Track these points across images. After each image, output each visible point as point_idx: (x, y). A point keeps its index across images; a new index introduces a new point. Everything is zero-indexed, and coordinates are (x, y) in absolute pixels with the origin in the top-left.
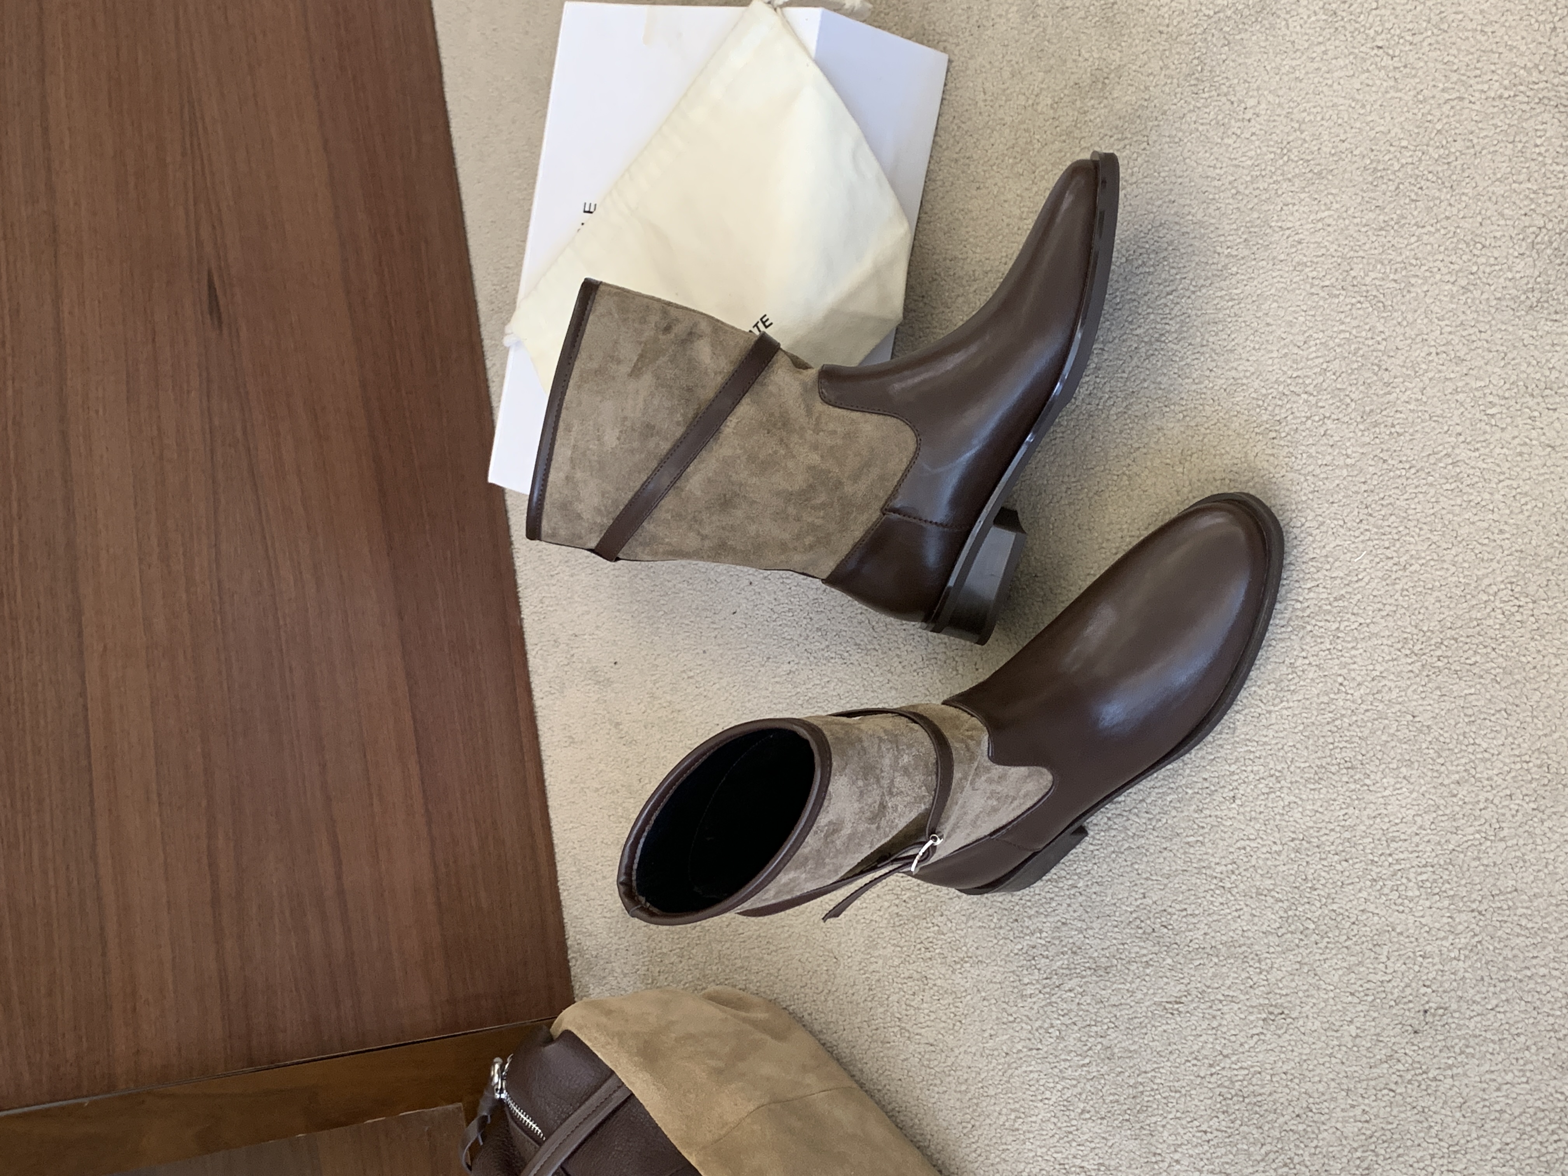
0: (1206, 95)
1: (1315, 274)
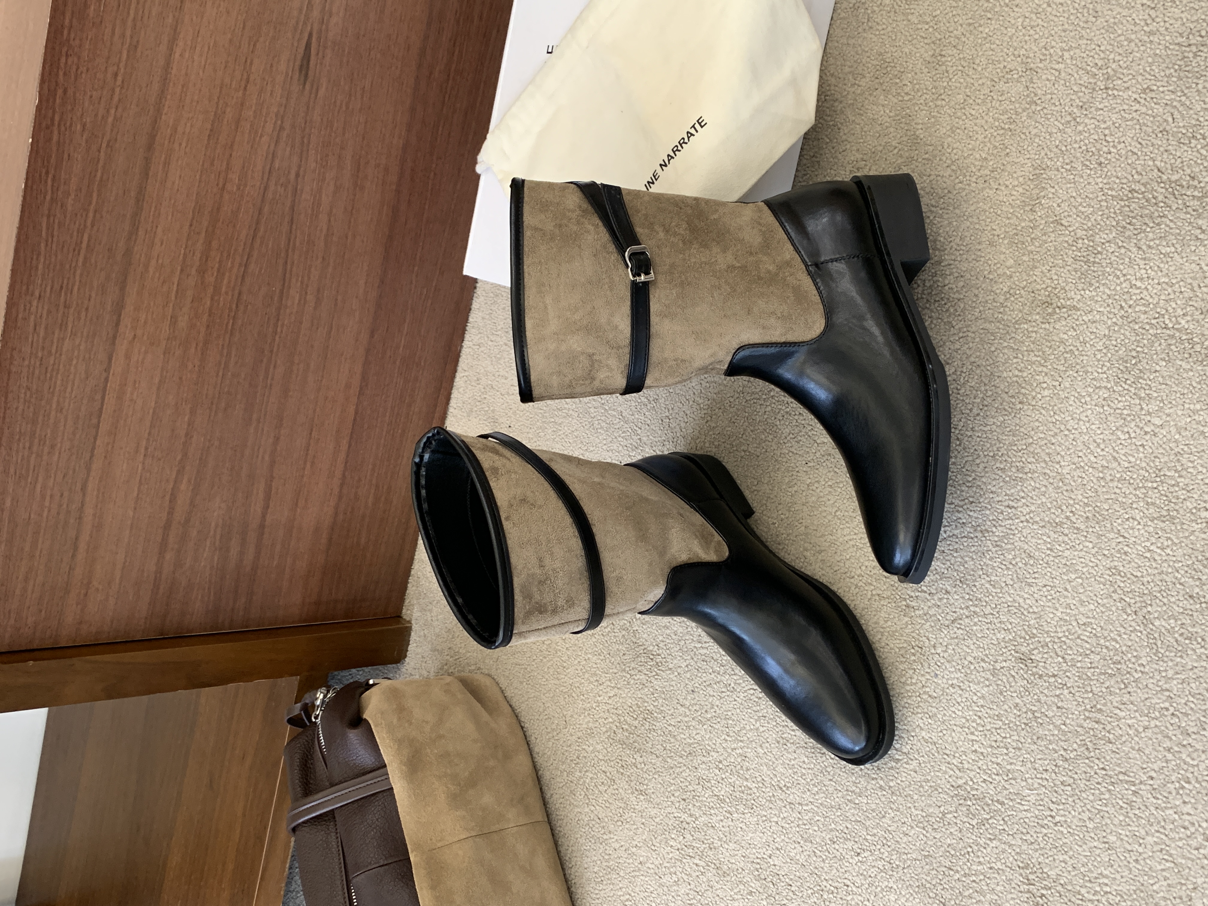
0: (1126, 387)
1: (1122, 585)
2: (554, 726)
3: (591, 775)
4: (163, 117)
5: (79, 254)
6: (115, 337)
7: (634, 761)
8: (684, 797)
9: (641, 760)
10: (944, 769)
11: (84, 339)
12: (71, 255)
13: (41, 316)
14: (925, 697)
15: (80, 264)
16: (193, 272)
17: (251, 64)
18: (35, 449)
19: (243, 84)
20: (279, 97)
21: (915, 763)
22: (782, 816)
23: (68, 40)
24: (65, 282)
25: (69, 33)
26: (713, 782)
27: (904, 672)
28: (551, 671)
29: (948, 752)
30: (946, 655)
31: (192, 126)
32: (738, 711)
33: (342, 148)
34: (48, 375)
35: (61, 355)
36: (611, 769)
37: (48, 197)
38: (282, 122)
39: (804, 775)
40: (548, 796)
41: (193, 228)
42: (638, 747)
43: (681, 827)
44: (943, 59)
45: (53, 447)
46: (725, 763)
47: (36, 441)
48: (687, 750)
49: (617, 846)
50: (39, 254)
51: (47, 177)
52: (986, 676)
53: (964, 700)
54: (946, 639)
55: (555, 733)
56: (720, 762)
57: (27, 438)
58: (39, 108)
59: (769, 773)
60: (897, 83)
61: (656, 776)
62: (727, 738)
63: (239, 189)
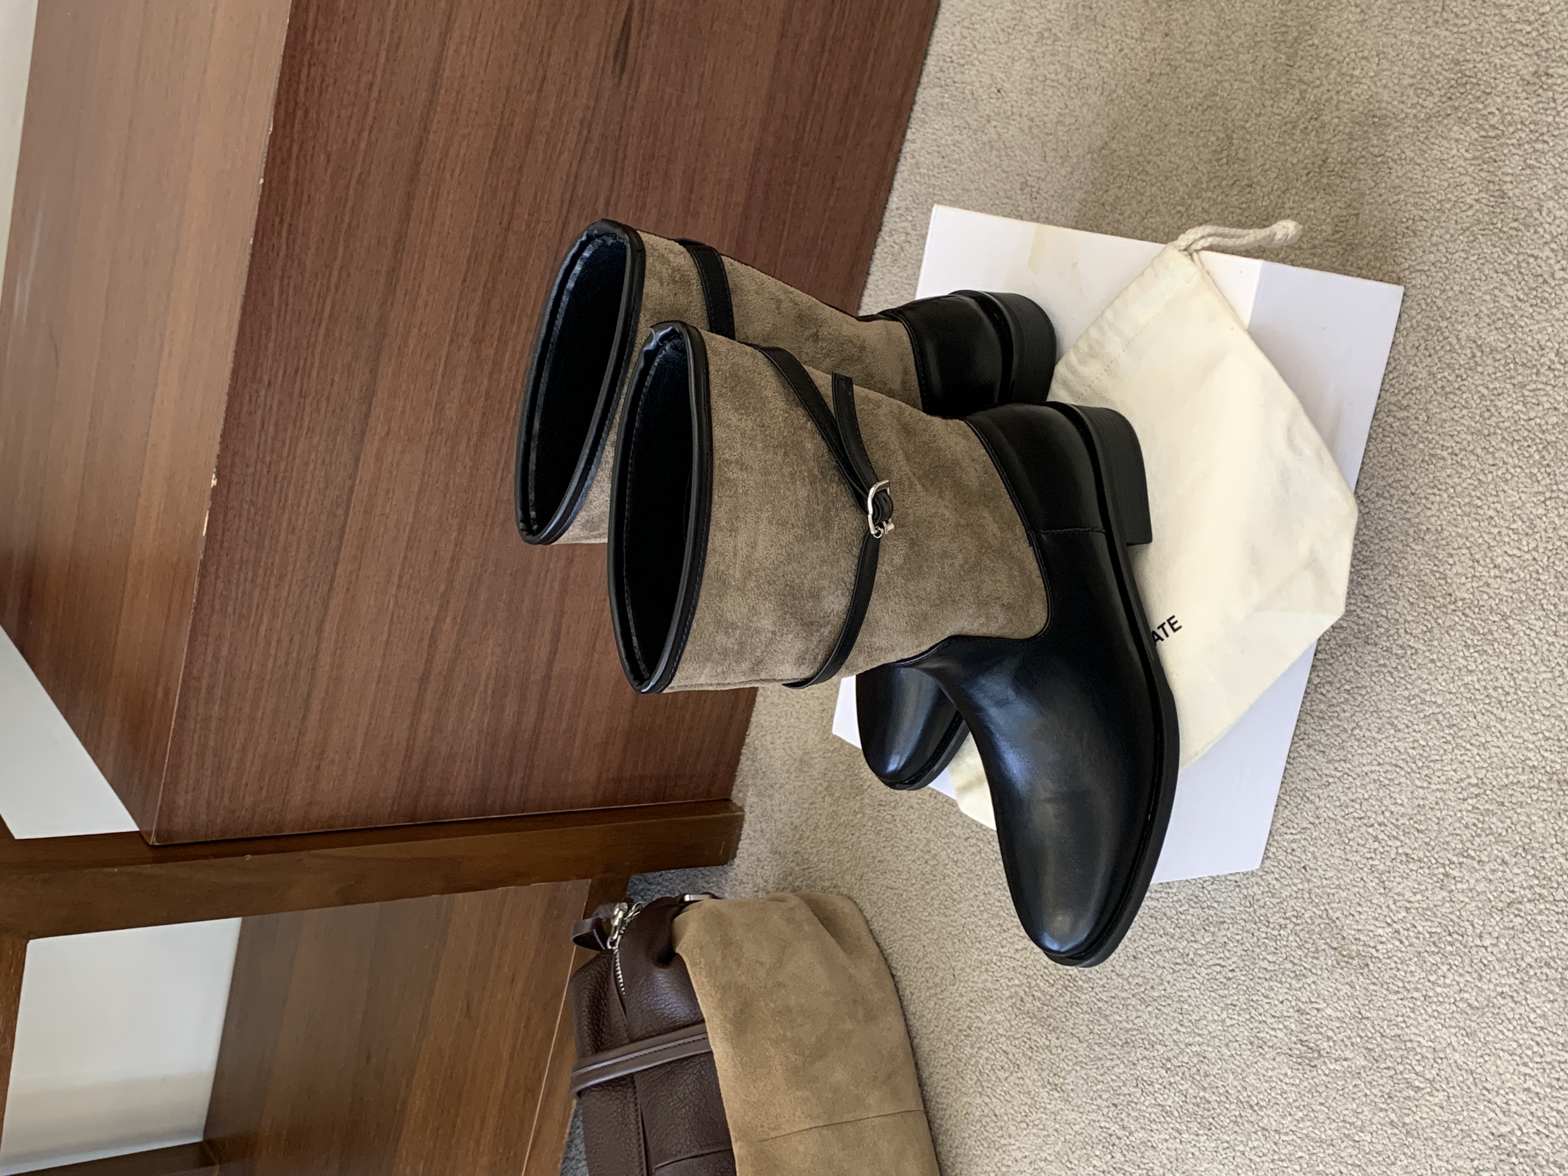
2: (937, 980)
3: (986, 1054)
4: (432, 137)
5: (319, 325)
6: (363, 434)
7: (1047, 1043)
8: (1115, 1102)
9: (1058, 1043)
10: (1482, 1108)
11: (324, 436)
12: (310, 326)
13: (271, 409)
14: (1461, 1005)
15: (320, 338)
16: (466, 342)
17: (549, 55)
18: (259, 581)
19: (538, 83)
20: (585, 96)
21: (1441, 1095)
22: (1251, 1145)
23: (312, 44)
24: (302, 363)
25: (313, 36)
26: (1157, 1086)
27: (1434, 968)
28: (936, 903)
29: (1489, 1086)
30: (1496, 950)
31: (468, 145)
32: (1197, 992)
33: (669, 161)
34: (278, 486)
35: (294, 458)
36: (1014, 1050)
37: (282, 254)
38: (589, 132)
39: (1286, 1093)
40: (925, 1075)
41: (467, 284)
42: (1054, 1024)
43: (1109, 1142)
44: (1550, 81)
45: (282, 577)
46: (1175, 1061)
47: (261, 571)
48: (1123, 1037)
49: (1018, 1155)
50: (269, 329)
51: (282, 227)
52: (1550, 988)
53: (1517, 1017)
54: (1497, 928)
55: (939, 990)
56: (1169, 1060)
57: (250, 567)
58: (273, 138)
59: (1236, 1083)
60: (1478, 110)
61: (1078, 1068)
62: (1179, 1028)
63: (528, 226)
